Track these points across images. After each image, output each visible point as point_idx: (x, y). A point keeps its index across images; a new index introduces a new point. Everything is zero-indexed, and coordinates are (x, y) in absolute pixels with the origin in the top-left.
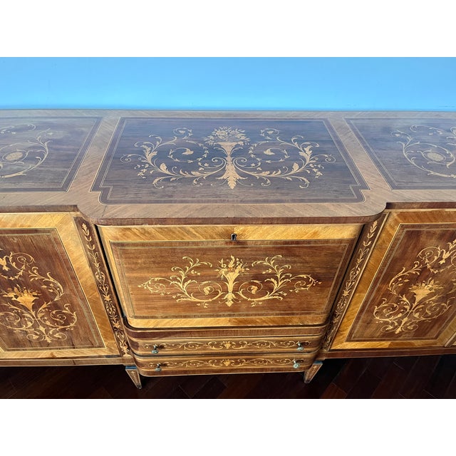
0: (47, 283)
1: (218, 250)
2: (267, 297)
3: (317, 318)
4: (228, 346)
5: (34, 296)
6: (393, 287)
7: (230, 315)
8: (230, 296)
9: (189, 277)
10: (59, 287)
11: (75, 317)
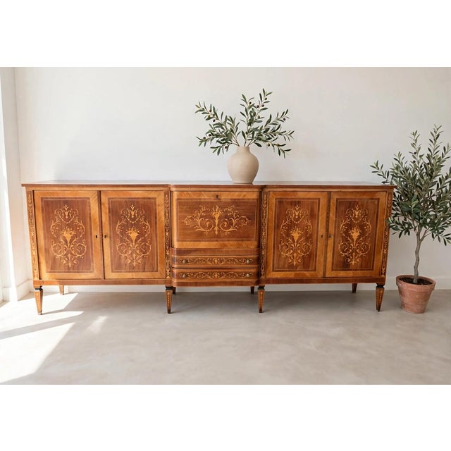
0: (145, 226)
1: (212, 202)
2: (230, 230)
3: (252, 245)
4: (216, 261)
5: (138, 233)
6: (283, 231)
7: (217, 241)
8: (216, 228)
9: (201, 217)
10: (149, 228)
11: (150, 248)
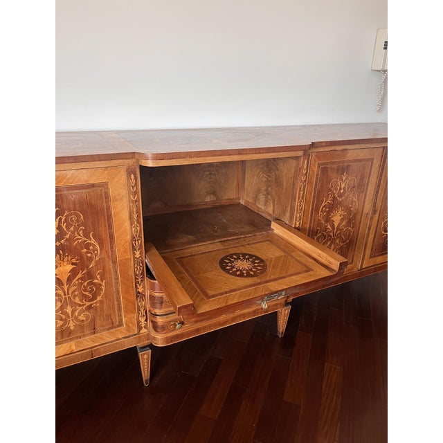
0: (87, 246)
5: (73, 264)
10: (97, 250)
11: (103, 288)
